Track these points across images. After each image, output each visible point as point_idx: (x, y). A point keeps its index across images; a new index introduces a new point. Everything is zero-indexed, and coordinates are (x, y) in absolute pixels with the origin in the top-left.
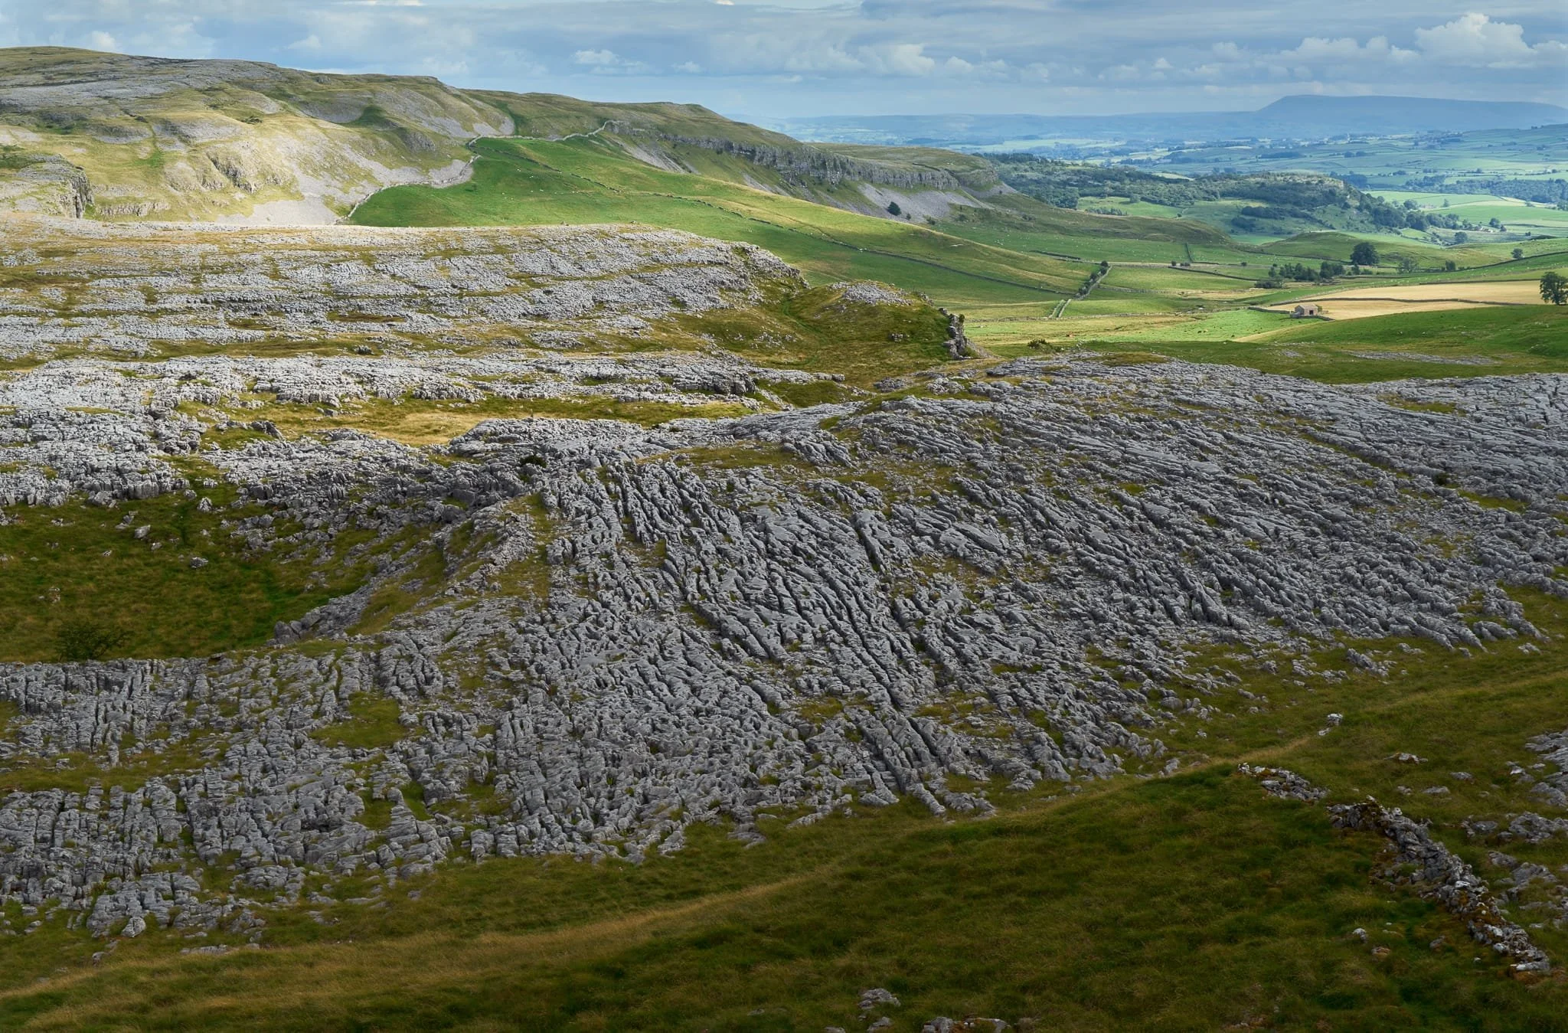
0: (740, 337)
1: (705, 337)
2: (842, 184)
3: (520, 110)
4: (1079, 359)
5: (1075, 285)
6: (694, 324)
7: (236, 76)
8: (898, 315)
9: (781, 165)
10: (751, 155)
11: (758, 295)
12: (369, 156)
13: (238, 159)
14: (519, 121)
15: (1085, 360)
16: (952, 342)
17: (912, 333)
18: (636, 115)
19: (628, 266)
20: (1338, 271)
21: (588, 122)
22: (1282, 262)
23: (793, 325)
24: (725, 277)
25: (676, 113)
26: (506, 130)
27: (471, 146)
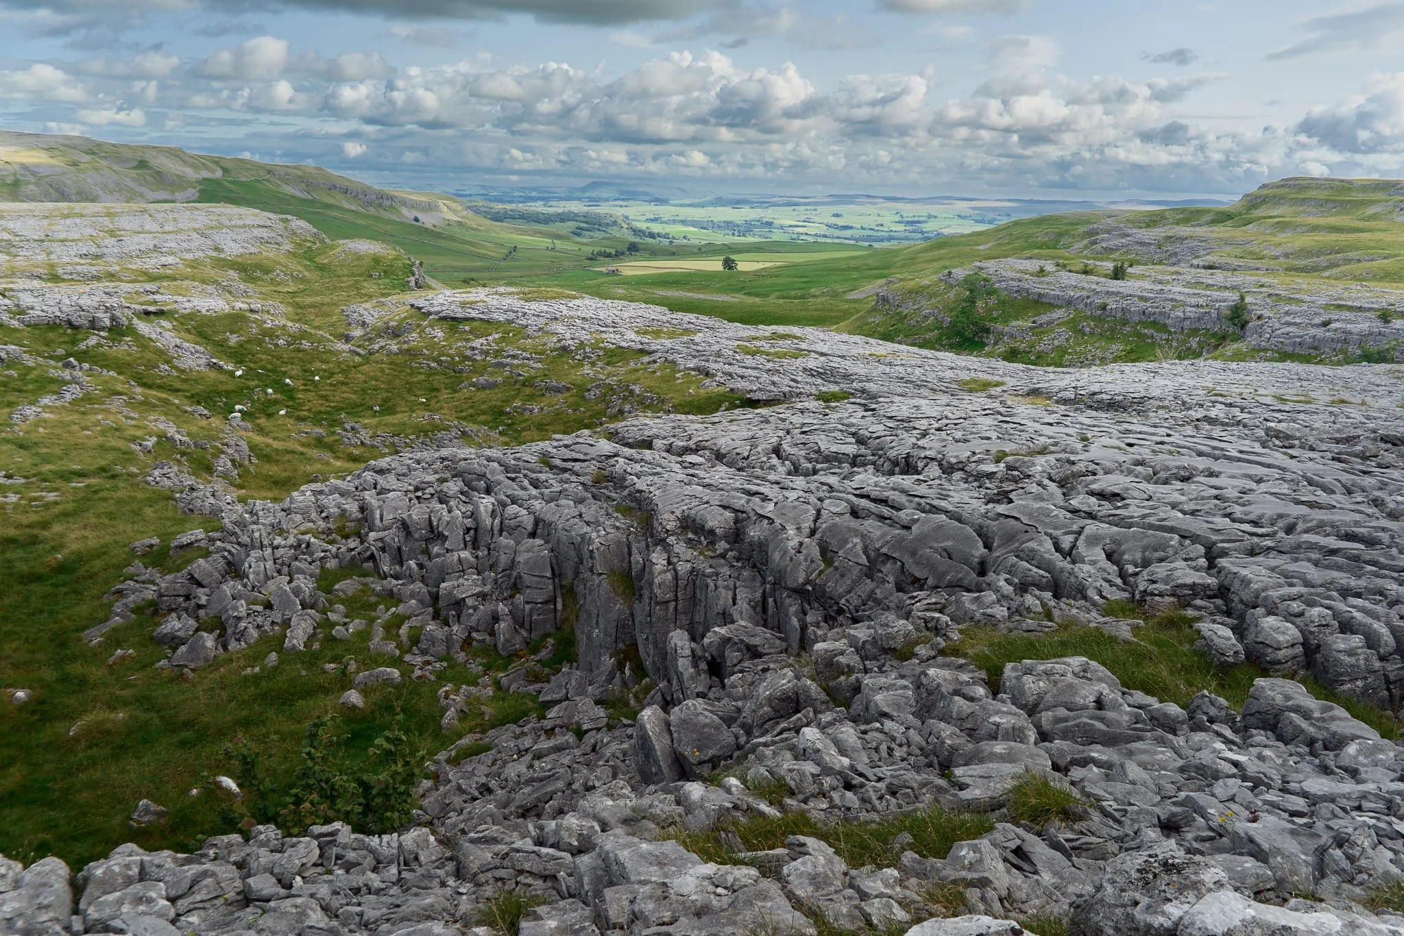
0: (258, 274)
1: (231, 272)
2: (391, 206)
3: (225, 165)
4: (496, 293)
5: (503, 256)
6: (223, 264)
7: (66, 142)
8: (377, 260)
9: (361, 196)
10: (346, 191)
11: (288, 246)
12: (141, 185)
13: (65, 185)
14: (225, 170)
15: (501, 295)
16: (412, 279)
17: (385, 272)
18: (288, 171)
19: (197, 226)
20: (623, 254)
21: (262, 172)
22: (597, 249)
23: (305, 266)
24: (265, 235)
25: (308, 170)
26: (219, 174)
27: (199, 182)
